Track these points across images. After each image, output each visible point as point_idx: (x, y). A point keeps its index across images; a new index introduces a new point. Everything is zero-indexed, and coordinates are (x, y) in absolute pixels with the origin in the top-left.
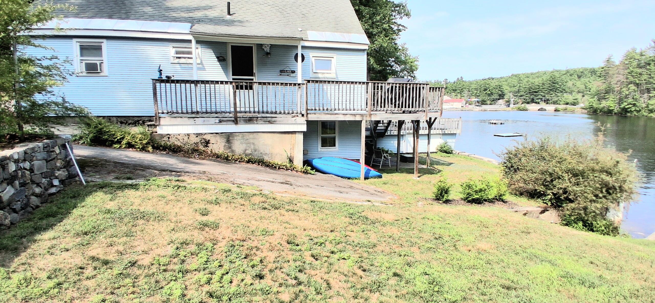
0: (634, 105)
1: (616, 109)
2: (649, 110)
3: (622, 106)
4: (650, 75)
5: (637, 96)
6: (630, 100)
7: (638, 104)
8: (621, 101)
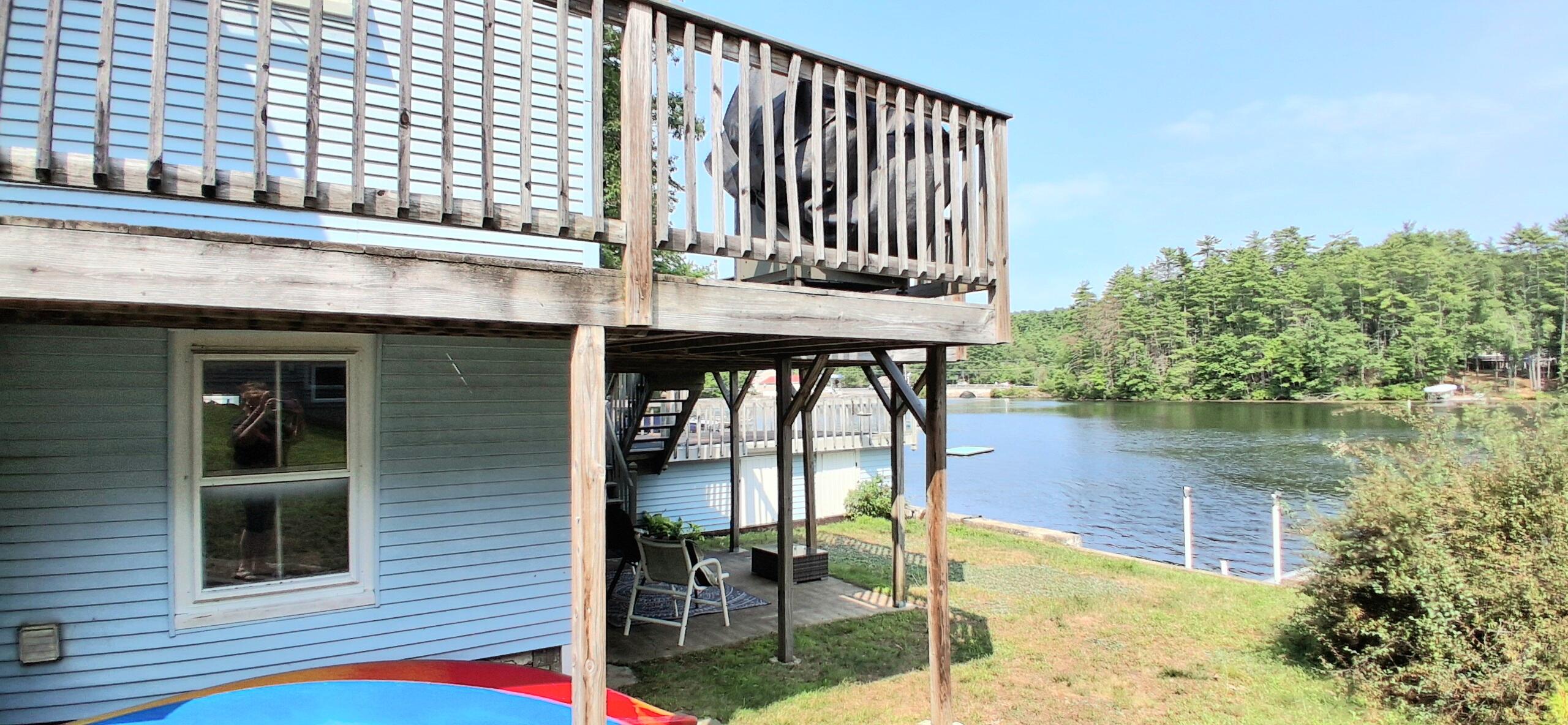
0: (1142, 377)
1: (1110, 389)
2: (1173, 388)
3: (1120, 382)
4: (1165, 317)
5: (1147, 360)
6: (1134, 369)
7: (1149, 377)
8: (1115, 373)
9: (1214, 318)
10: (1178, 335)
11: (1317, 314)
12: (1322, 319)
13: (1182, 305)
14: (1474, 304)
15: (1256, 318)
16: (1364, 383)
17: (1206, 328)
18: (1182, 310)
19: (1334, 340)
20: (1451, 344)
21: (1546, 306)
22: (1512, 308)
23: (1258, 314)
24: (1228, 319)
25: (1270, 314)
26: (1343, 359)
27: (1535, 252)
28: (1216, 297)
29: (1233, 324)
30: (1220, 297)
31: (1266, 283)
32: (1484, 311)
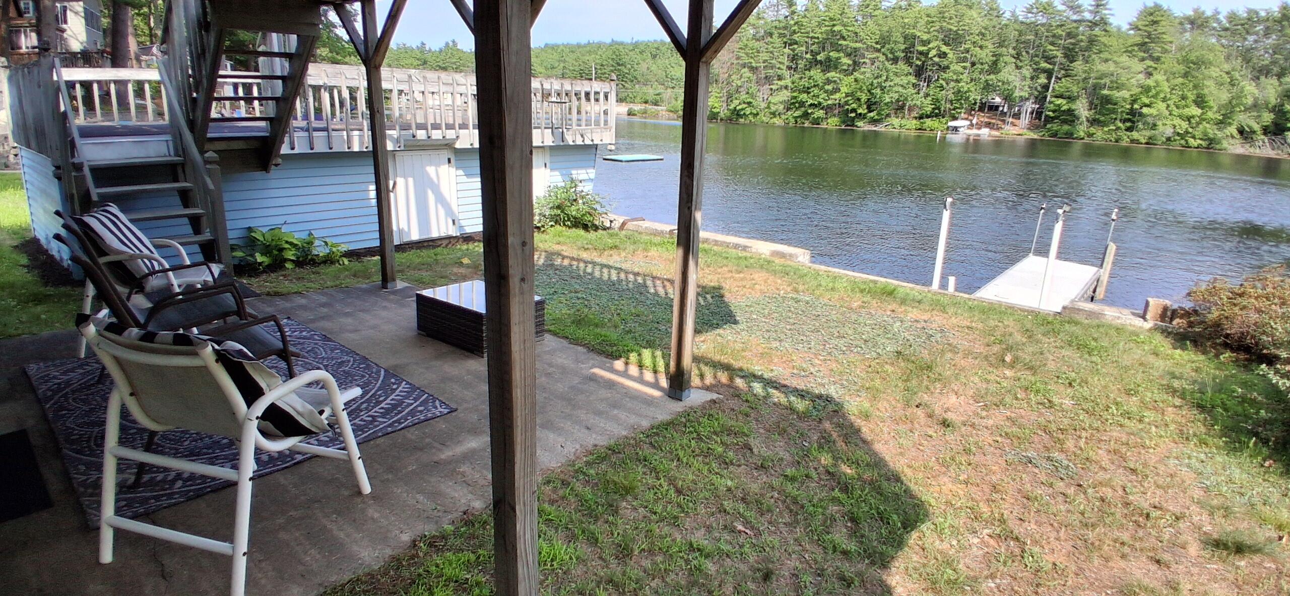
0: (749, 103)
1: (724, 113)
2: (771, 113)
3: (732, 107)
4: (771, 52)
5: (754, 88)
6: (743, 96)
7: (754, 103)
8: (730, 97)
9: (808, 56)
10: (779, 68)
11: (882, 58)
12: (886, 63)
13: (785, 43)
14: (994, 59)
15: (839, 58)
16: (907, 117)
17: (801, 64)
18: (785, 47)
19: (891, 81)
20: (972, 89)
21: (1044, 65)
22: (1020, 64)
23: (842, 55)
24: (819, 58)
25: (848, 55)
26: (896, 96)
27: (1044, 21)
28: (812, 38)
29: (821, 62)
30: (815, 38)
31: (850, 29)
32: (1001, 64)
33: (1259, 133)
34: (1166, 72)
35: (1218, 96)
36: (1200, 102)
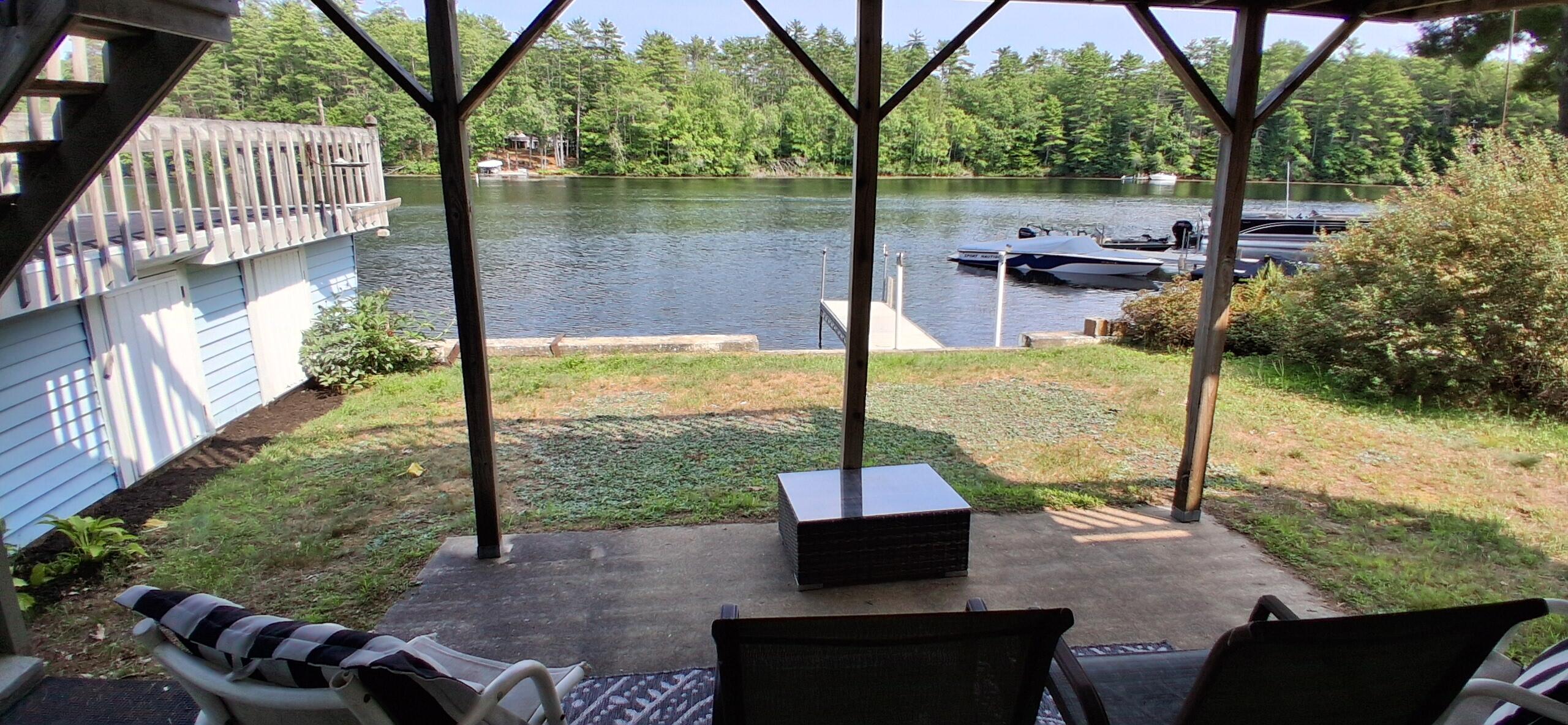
9: (263, 79)
10: (219, 96)
11: (374, 85)
12: (381, 90)
13: (221, 61)
14: (512, 88)
15: (310, 84)
16: (423, 158)
17: (255, 91)
18: (223, 67)
19: (393, 113)
20: (496, 123)
21: (567, 96)
22: (542, 95)
23: (314, 78)
24: (280, 82)
25: (323, 79)
26: (404, 133)
27: (556, 47)
28: (263, 55)
29: (283, 88)
30: (267, 55)
31: (320, 44)
32: (520, 95)
33: (770, 156)
34: (685, 102)
35: (732, 126)
36: (720, 131)
